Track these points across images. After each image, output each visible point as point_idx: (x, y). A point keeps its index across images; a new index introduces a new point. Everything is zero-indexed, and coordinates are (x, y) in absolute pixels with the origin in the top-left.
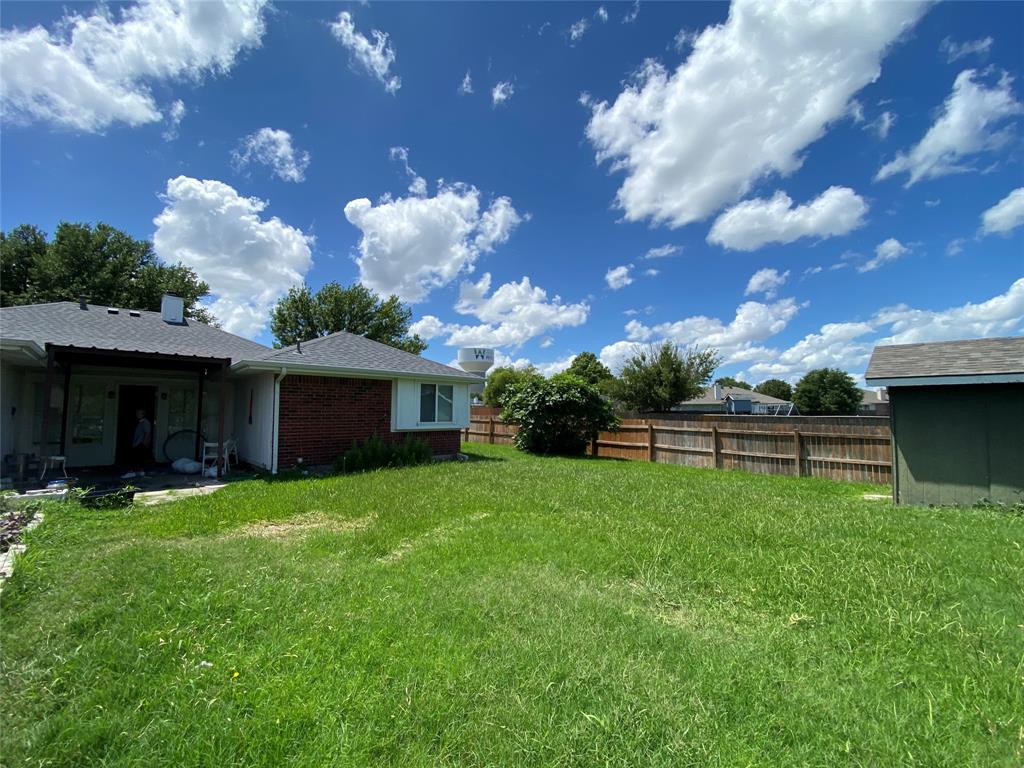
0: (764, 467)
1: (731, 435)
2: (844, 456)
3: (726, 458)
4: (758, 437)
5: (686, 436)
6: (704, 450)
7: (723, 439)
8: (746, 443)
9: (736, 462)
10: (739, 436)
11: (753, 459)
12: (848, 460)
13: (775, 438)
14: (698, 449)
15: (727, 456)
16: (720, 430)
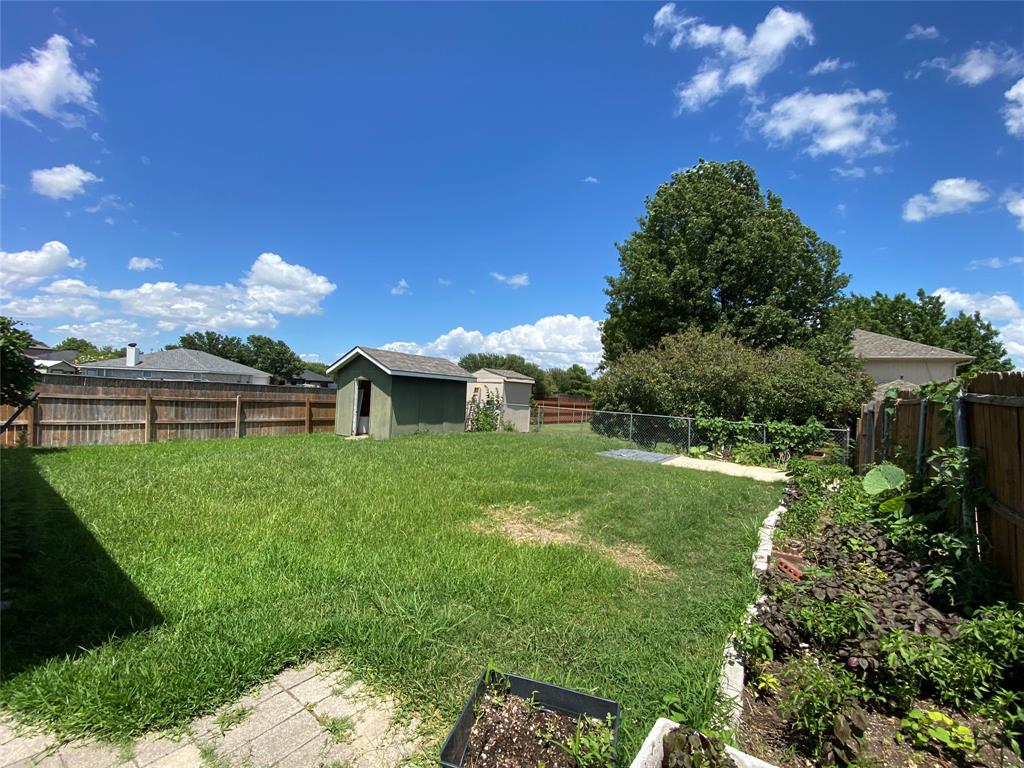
0: (203, 433)
1: (170, 403)
2: (270, 416)
3: (160, 429)
4: (199, 404)
5: (101, 407)
6: (130, 421)
7: (157, 408)
8: (187, 410)
9: (173, 431)
10: (177, 403)
11: (193, 426)
12: (273, 419)
13: (217, 404)
14: (120, 422)
15: (162, 426)
16: (155, 398)
